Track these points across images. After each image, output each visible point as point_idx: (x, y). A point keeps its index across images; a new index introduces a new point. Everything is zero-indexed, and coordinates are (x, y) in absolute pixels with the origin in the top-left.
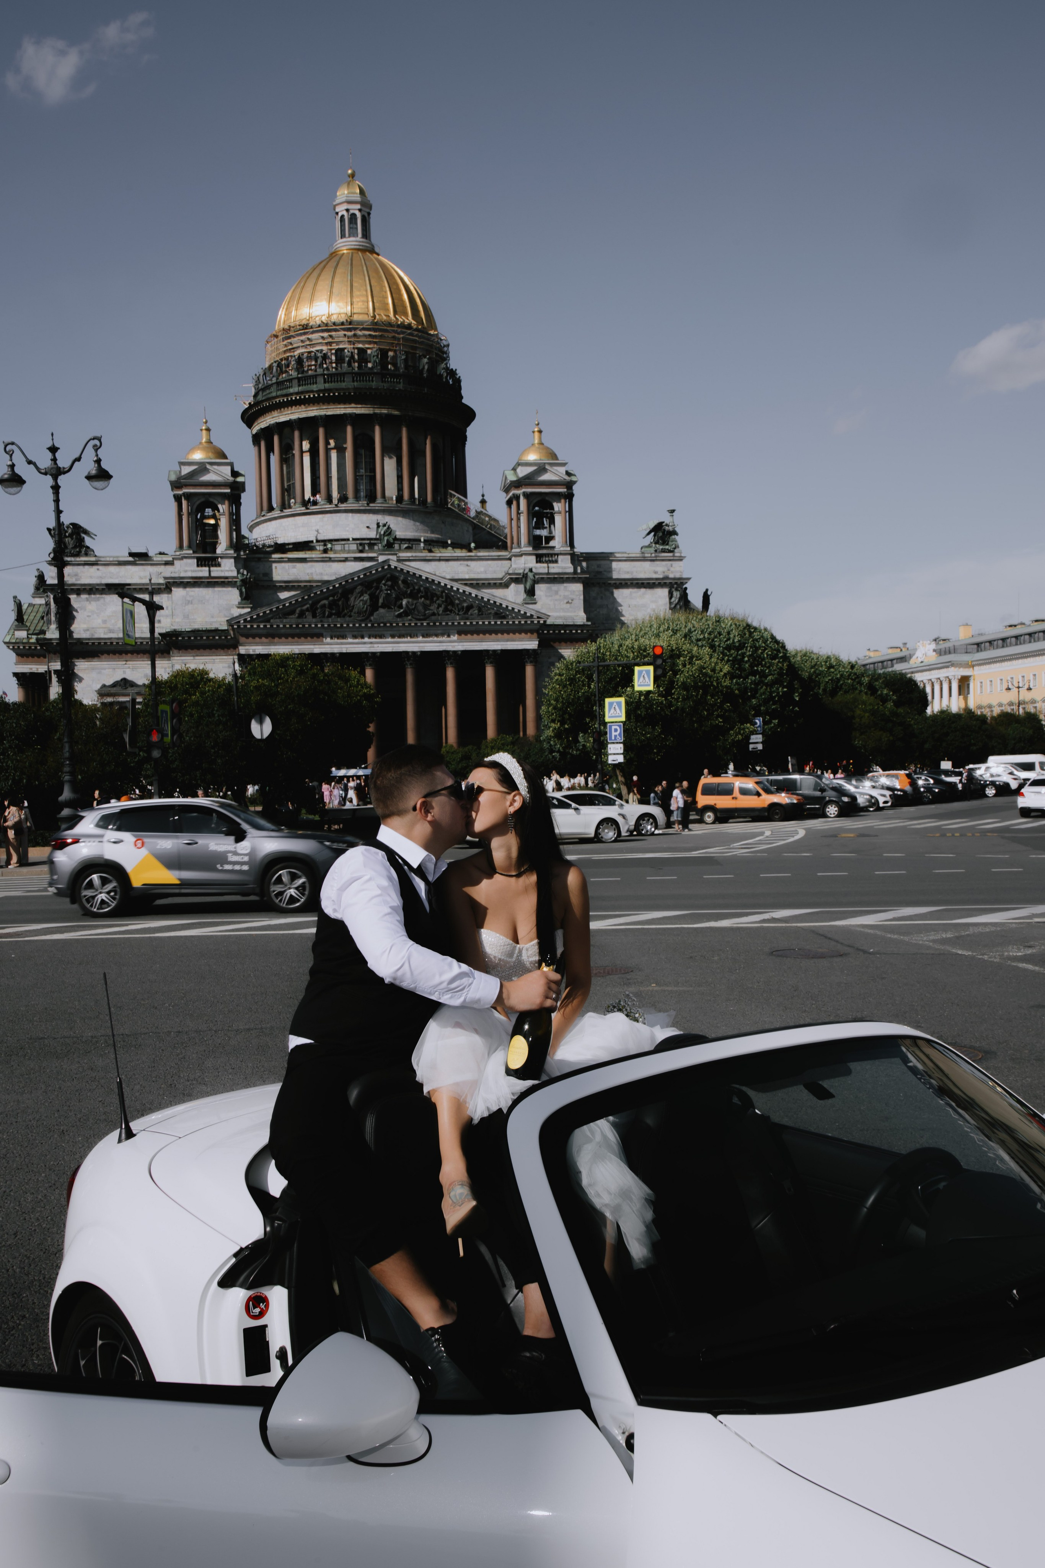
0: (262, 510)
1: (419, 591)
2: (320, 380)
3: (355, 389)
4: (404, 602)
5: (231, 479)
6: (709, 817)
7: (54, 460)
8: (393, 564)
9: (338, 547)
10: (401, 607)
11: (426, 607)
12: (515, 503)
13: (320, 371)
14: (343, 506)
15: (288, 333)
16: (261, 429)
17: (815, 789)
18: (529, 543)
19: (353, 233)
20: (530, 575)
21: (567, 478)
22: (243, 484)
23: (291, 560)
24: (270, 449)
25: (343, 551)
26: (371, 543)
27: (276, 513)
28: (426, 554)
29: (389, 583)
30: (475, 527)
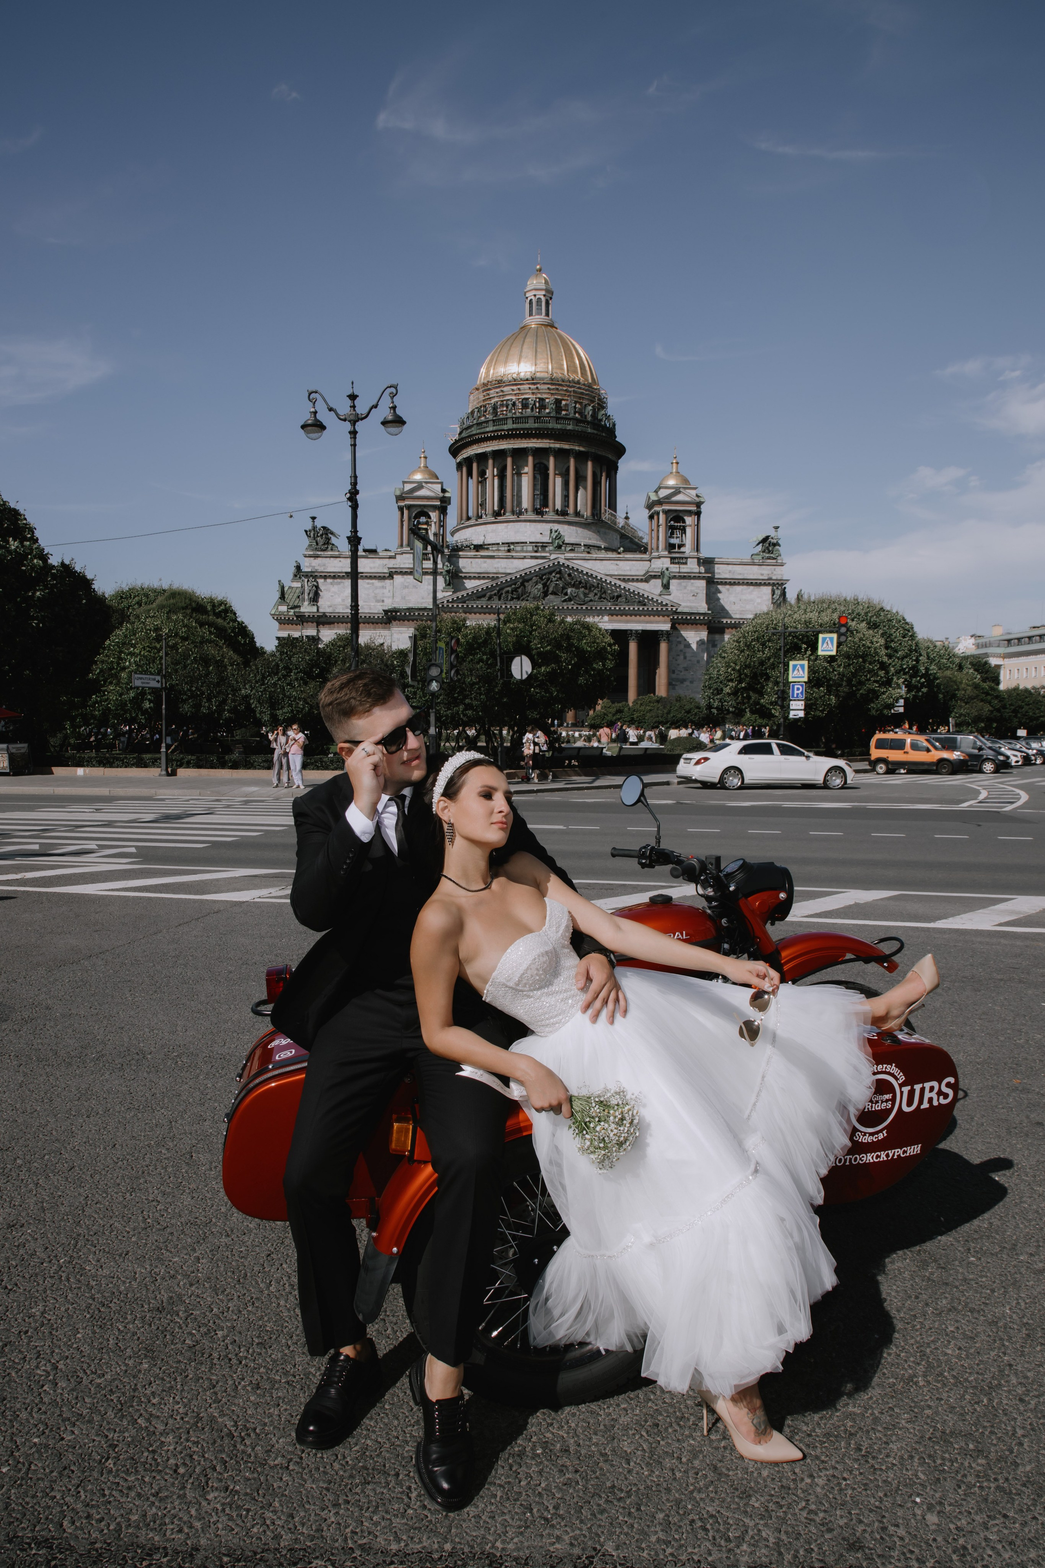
0: (461, 519)
1: (580, 582)
2: (510, 421)
3: (536, 429)
4: (569, 591)
5: (441, 495)
6: (881, 768)
7: (354, 407)
8: (562, 561)
9: (518, 548)
10: (566, 594)
11: (586, 595)
12: (656, 517)
13: (510, 415)
14: (522, 517)
15: (487, 387)
16: (464, 459)
17: (973, 748)
18: (666, 548)
19: (540, 313)
20: (667, 573)
21: (696, 499)
22: (449, 498)
23: (483, 557)
24: (470, 474)
25: (522, 551)
26: (544, 546)
27: (472, 522)
28: (585, 555)
29: (558, 576)
30: (623, 536)
